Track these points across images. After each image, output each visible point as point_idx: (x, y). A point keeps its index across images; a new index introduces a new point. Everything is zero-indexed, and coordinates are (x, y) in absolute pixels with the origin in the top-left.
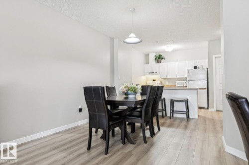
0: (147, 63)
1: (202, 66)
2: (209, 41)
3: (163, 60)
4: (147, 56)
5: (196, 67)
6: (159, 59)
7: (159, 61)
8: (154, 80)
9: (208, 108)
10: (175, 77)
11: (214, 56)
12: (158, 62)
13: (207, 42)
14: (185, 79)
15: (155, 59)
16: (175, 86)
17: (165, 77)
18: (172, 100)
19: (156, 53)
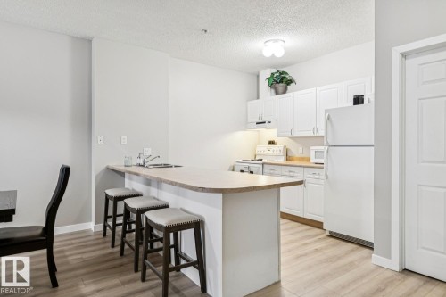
3: (292, 84)
5: (358, 101)
7: (281, 89)
8: (272, 143)
11: (397, 51)
12: (277, 93)
17: (289, 134)
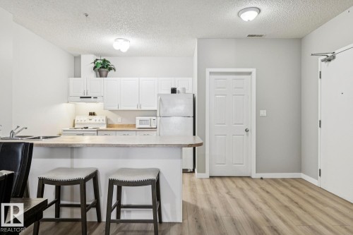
0: (77, 74)
1: (184, 89)
2: (199, 39)
3: (112, 71)
4: (77, 59)
5: (174, 91)
6: (103, 68)
7: (104, 73)
8: (92, 114)
9: (194, 171)
10: (136, 109)
11: (208, 70)
12: (101, 76)
13: (196, 40)
14: (153, 113)
15: (95, 68)
16: (135, 125)
17: (116, 108)
18: (112, 182)
19: (96, 55)
